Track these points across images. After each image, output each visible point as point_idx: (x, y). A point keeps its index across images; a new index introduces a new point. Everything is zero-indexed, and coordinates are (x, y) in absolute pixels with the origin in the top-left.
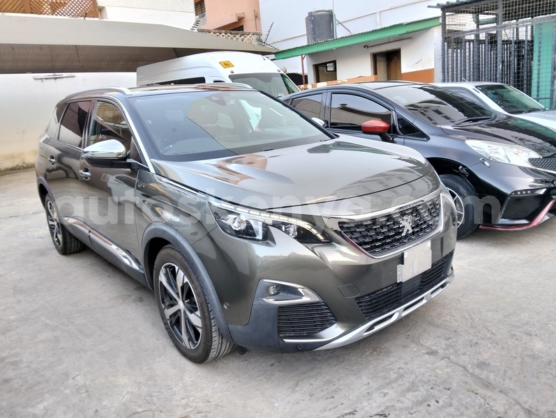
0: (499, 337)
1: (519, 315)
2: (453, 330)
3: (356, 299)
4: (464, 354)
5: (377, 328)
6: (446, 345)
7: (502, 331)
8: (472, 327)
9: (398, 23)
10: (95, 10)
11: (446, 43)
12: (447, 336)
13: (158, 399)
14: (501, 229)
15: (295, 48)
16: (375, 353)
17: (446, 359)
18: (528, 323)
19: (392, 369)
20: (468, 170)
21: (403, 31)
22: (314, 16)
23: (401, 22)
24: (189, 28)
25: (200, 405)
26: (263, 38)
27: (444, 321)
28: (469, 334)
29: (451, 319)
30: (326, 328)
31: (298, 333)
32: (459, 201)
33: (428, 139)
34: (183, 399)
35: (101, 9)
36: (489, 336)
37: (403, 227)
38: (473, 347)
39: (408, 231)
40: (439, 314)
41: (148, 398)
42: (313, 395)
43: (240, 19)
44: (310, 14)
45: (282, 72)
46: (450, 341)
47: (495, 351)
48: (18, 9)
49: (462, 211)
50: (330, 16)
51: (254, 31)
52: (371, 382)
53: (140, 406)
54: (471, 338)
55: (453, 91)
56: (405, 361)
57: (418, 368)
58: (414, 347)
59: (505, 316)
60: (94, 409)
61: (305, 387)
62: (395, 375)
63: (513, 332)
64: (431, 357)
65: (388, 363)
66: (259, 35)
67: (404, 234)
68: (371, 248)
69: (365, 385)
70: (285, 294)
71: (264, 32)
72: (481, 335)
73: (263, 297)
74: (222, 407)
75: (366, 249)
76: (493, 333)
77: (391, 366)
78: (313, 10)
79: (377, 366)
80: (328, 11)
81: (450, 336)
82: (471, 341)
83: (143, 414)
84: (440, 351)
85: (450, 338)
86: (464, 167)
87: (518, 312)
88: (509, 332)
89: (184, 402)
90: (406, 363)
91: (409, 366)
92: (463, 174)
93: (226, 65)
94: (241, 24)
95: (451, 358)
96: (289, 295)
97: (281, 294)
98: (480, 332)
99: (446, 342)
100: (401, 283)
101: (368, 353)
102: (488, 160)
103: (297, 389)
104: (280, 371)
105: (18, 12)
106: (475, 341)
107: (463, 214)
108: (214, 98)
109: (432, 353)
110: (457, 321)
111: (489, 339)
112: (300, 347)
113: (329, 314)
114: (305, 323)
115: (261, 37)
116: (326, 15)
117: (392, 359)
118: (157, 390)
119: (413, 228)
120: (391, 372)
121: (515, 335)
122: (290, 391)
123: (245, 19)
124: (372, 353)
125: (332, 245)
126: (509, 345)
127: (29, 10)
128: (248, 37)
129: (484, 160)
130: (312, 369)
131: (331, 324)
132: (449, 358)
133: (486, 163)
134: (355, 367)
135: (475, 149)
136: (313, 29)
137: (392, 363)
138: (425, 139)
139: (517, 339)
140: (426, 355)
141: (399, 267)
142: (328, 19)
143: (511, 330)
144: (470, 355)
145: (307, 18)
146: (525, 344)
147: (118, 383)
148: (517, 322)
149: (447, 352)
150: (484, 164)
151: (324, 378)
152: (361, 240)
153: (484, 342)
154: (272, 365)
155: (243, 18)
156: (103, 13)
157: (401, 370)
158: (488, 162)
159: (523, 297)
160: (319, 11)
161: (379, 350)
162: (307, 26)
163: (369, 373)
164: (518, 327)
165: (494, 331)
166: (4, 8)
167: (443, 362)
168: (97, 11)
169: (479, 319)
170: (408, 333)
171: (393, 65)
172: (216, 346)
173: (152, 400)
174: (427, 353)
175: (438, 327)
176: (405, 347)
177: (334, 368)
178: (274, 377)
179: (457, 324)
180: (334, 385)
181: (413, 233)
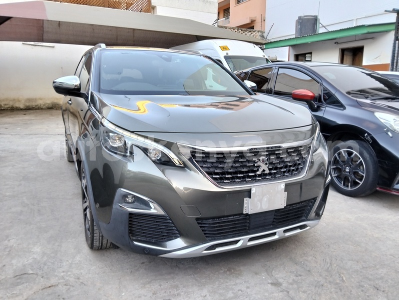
0: (346, 284)
1: (377, 269)
2: (308, 269)
3: (197, 219)
4: (304, 292)
5: (218, 250)
6: (293, 280)
7: (353, 280)
8: (327, 270)
9: (361, 25)
10: (149, 8)
11: (397, 42)
12: (299, 273)
13: (48, 268)
14: (395, 193)
15: (279, 41)
16: (228, 273)
17: (285, 292)
18: (382, 278)
19: (233, 289)
20: (372, 138)
21: (365, 31)
22: (302, 19)
23: (364, 24)
24: (211, 24)
25: (72, 279)
26: (265, 35)
27: (305, 260)
28: (321, 275)
29: (312, 259)
30: (171, 240)
31: (148, 239)
32: (362, 164)
33: (345, 108)
34: (63, 272)
35: (154, 8)
36: (338, 281)
37: (259, 166)
38: (317, 288)
39: (264, 171)
40: (304, 254)
41: (42, 265)
42: (156, 294)
43: (253, 21)
44: (300, 18)
45: (266, 57)
46: (299, 278)
47: (335, 296)
48: (101, 4)
49: (364, 173)
50: (315, 20)
51: (260, 29)
52: (208, 295)
53: (32, 270)
54: (319, 280)
55: (390, 77)
56: (248, 285)
57: (255, 294)
58: (264, 276)
59: (363, 268)
60: (4, 264)
61: (155, 286)
62: (232, 295)
63: (362, 283)
64: (273, 287)
65: (233, 284)
66: (263, 32)
67: (258, 173)
68: (221, 179)
69: (202, 296)
70: (138, 204)
71: (267, 31)
72: (331, 279)
73: (119, 203)
74: (85, 285)
75: (215, 179)
76: (343, 281)
77: (234, 286)
78: (303, 15)
79: (223, 283)
80: (314, 16)
81: (302, 274)
82: (319, 282)
83: (31, 275)
84: (285, 285)
85: (300, 275)
86: (369, 134)
87: (378, 267)
88: (359, 282)
89: (62, 274)
90: (248, 287)
91: (249, 290)
92: (368, 141)
93: (224, 48)
94: (252, 25)
95: (290, 293)
96: (142, 205)
97: (135, 203)
98: (331, 276)
99: (295, 278)
100: (247, 214)
101: (222, 271)
102: (392, 132)
103: (148, 286)
104: (145, 269)
105: (100, 6)
106: (322, 283)
107: (364, 175)
108: (164, 56)
109: (276, 284)
110: (317, 262)
111: (337, 284)
112: (147, 251)
113: (174, 228)
114: (153, 231)
115: (264, 34)
116: (312, 19)
117: (238, 281)
118: (52, 262)
119: (270, 169)
120: (230, 292)
121: (363, 286)
122: (141, 286)
123: (256, 21)
124: (225, 272)
125: (185, 171)
126: (351, 294)
127: (107, 5)
128: (254, 33)
129: (389, 130)
130: (170, 274)
131: (176, 237)
132: (288, 292)
133: (389, 133)
134: (204, 280)
135: (382, 121)
136: (301, 29)
137: (236, 284)
138: (342, 108)
139: (362, 291)
140: (269, 285)
141: (246, 200)
142: (313, 22)
143: (361, 281)
144: (309, 294)
145: (297, 21)
146: (368, 296)
147: (32, 250)
148: (372, 275)
149: (291, 286)
150: (387, 134)
151: (174, 282)
152: (212, 170)
153: (329, 286)
154: (143, 263)
155: (255, 21)
156: (155, 10)
157: (240, 292)
158: (391, 133)
159: (391, 255)
160: (306, 16)
161: (233, 271)
162: (296, 27)
163: (212, 287)
164: (370, 280)
165: (344, 278)
166: (92, 3)
167: (281, 294)
168: (150, 8)
169: (337, 265)
170: (266, 263)
171: (357, 58)
172: (98, 238)
173: (44, 267)
174: (272, 284)
175: (296, 263)
176: (256, 274)
177: (187, 277)
178: (137, 272)
179: (315, 265)
180: (177, 290)
181: (270, 174)
